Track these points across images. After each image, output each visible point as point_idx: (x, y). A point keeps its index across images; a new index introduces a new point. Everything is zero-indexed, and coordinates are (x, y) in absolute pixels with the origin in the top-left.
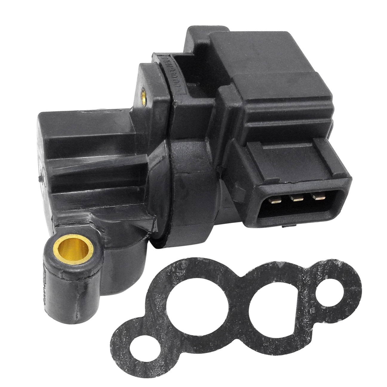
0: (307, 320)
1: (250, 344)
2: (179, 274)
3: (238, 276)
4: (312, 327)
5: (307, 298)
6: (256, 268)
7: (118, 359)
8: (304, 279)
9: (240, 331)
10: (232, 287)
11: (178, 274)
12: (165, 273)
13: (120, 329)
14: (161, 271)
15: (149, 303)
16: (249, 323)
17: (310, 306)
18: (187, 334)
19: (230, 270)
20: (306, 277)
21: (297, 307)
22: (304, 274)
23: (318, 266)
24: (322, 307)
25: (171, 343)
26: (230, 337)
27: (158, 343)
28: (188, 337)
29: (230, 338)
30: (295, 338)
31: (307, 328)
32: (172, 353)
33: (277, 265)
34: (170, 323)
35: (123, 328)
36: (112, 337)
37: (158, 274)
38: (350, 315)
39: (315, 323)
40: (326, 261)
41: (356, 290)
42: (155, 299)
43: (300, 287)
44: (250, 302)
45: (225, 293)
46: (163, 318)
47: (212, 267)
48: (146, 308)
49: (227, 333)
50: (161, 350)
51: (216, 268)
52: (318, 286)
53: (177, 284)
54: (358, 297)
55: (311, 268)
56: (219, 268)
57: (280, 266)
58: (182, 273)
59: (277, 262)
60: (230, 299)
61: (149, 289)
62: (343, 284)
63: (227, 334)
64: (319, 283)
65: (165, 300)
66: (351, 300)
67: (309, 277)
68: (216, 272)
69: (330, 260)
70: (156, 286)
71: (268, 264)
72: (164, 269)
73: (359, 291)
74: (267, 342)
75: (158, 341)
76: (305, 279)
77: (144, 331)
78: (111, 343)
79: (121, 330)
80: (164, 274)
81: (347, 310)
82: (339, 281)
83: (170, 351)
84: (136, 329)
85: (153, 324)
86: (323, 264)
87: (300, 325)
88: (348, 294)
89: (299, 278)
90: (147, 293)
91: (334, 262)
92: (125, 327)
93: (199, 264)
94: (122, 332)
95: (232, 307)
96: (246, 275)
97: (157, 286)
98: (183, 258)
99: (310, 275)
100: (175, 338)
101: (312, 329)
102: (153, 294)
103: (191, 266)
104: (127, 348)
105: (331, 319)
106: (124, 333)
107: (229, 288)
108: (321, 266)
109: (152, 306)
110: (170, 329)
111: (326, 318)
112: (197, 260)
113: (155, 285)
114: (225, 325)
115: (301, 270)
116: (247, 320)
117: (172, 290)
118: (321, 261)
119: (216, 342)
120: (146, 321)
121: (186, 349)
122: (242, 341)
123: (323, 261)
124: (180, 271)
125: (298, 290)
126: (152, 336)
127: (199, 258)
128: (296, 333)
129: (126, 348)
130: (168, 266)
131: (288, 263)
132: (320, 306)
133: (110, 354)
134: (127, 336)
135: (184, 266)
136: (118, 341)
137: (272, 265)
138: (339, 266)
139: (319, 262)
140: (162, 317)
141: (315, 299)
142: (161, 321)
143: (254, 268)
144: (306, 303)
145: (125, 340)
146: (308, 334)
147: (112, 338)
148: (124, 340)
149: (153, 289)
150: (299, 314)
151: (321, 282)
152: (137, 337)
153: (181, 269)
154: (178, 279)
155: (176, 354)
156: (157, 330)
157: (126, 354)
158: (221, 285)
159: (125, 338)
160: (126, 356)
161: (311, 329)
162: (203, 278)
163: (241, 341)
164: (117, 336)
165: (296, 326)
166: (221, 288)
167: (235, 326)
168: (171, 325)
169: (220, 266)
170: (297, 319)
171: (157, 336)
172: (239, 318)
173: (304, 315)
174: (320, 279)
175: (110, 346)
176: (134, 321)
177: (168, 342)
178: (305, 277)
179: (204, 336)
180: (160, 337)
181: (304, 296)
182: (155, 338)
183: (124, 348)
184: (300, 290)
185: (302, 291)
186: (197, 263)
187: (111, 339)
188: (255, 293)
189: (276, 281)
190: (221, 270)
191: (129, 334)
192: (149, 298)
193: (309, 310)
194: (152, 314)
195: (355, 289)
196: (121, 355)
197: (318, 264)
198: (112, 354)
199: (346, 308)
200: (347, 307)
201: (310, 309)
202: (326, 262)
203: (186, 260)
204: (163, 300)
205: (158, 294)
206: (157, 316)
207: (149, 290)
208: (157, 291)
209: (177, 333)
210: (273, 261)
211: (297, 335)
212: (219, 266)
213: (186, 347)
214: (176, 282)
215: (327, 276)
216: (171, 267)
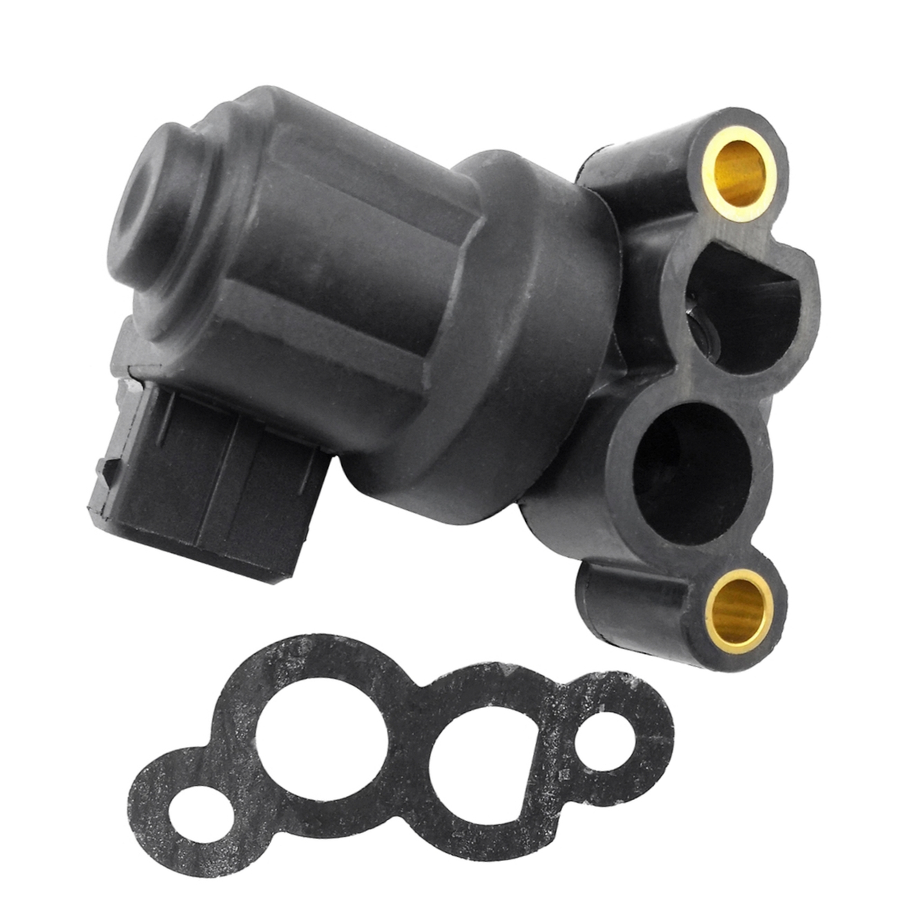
0: (551, 795)
1: (424, 830)
2: (292, 665)
3: (416, 685)
4: (560, 810)
5: (555, 748)
6: (456, 672)
7: (142, 829)
8: (554, 706)
9: (407, 799)
10: (401, 706)
11: (289, 665)
12: (262, 660)
13: (152, 766)
14: (255, 654)
15: (220, 720)
16: (426, 787)
17: (560, 765)
18: (293, 794)
19: (400, 670)
20: (559, 703)
21: (532, 765)
22: (555, 696)
23: (586, 681)
24: (585, 770)
25: (257, 808)
26: (384, 811)
27: (230, 805)
28: (294, 801)
29: (384, 814)
30: (522, 830)
31: (547, 810)
32: (256, 830)
33: (501, 670)
34: (260, 767)
35: (159, 765)
36: (135, 782)
37: (246, 661)
38: (644, 793)
39: (566, 802)
40: (604, 674)
41: (662, 743)
42: (235, 712)
43: (543, 722)
44: (434, 742)
45: (384, 716)
46: (248, 754)
47: (362, 659)
48: (214, 729)
49: (378, 801)
50: (235, 822)
51: (371, 661)
52: (582, 723)
53: (285, 685)
54: (664, 758)
55: (571, 684)
56: (377, 663)
57: (507, 674)
58: (298, 664)
59: (501, 664)
60: (392, 731)
61: (223, 689)
62: (635, 726)
63: (378, 804)
64: (585, 719)
65: (255, 716)
66: (650, 762)
67: (566, 705)
68: (369, 670)
69: (615, 673)
70: (239, 686)
71: (481, 666)
72: (261, 651)
73: (668, 745)
74: (461, 830)
75: (231, 803)
76: (557, 706)
77: (204, 777)
78: (130, 794)
79: (156, 769)
80: (259, 662)
81: (638, 782)
82: (627, 719)
83: (253, 826)
84: (187, 770)
85: (224, 765)
86: (597, 680)
87: (534, 802)
88: (644, 749)
89: (544, 703)
90: (220, 697)
91: (622, 679)
92: (164, 763)
93: (337, 649)
94: (156, 774)
95: (396, 748)
96: (434, 683)
97: (241, 686)
98: (303, 633)
99: (569, 699)
100: (268, 800)
101: (558, 814)
102: (231, 700)
103: (319, 652)
104: (163, 808)
105: (602, 796)
106: (161, 775)
107: (393, 706)
108: (593, 683)
109: (227, 725)
110: (259, 778)
111: (591, 794)
112: (332, 640)
113: (238, 682)
114: (375, 785)
115: (550, 686)
116: (425, 780)
117: (272, 697)
118: (594, 673)
119: (354, 818)
120: (211, 757)
121: (287, 826)
122: (408, 823)
123: (598, 673)
124: (294, 659)
125: (540, 728)
126: (219, 791)
127: (338, 636)
128: (524, 817)
129: (161, 809)
130: (271, 646)
131: (525, 669)
132: (580, 768)
133: (127, 817)
134: (166, 783)
135: (303, 649)
136: (145, 792)
137: (489, 669)
138: (631, 688)
139: (589, 675)
140: (246, 752)
141: (572, 751)
142: (241, 761)
143: (451, 670)
144: (554, 758)
145: (162, 792)
146: (550, 825)
147: (134, 785)
148: (159, 792)
149: (233, 691)
150: (535, 778)
151: (590, 716)
152: (187, 787)
153: (297, 656)
154: (287, 676)
155: (265, 833)
156: (231, 778)
157: (159, 822)
158: (378, 699)
159: (161, 786)
160: (160, 825)
161: (556, 813)
162: (340, 680)
163: (406, 821)
164: (145, 781)
165: (525, 803)
166: (376, 704)
167: (397, 789)
168: (263, 771)
169: (380, 658)
170: (530, 789)
171: (230, 792)
172: (407, 772)
173: (544, 783)
174: (588, 709)
175: (127, 799)
176: (185, 753)
177: (252, 806)
178: (557, 703)
179: (328, 802)
180: (236, 794)
181: (550, 742)
182: (225, 794)
183: (157, 808)
184: (543, 729)
185: (548, 731)
186: (331, 646)
187: (132, 786)
188: (448, 724)
189: (496, 704)
190: (381, 667)
191: (171, 779)
192: (222, 709)
193: (558, 774)
194: (224, 743)
195: (660, 740)
196: (149, 823)
197: (586, 679)
198: (129, 818)
199: (637, 778)
200: (639, 776)
201: (560, 772)
202: (604, 676)
203: (309, 636)
204: (250, 716)
205: (242, 701)
206: (234, 749)
207: (222, 692)
208: (240, 695)
209: (273, 790)
210: (493, 661)
211: (527, 823)
212: (377, 657)
213: (287, 821)
214: (283, 681)
215: (603, 705)
216: (275, 649)
